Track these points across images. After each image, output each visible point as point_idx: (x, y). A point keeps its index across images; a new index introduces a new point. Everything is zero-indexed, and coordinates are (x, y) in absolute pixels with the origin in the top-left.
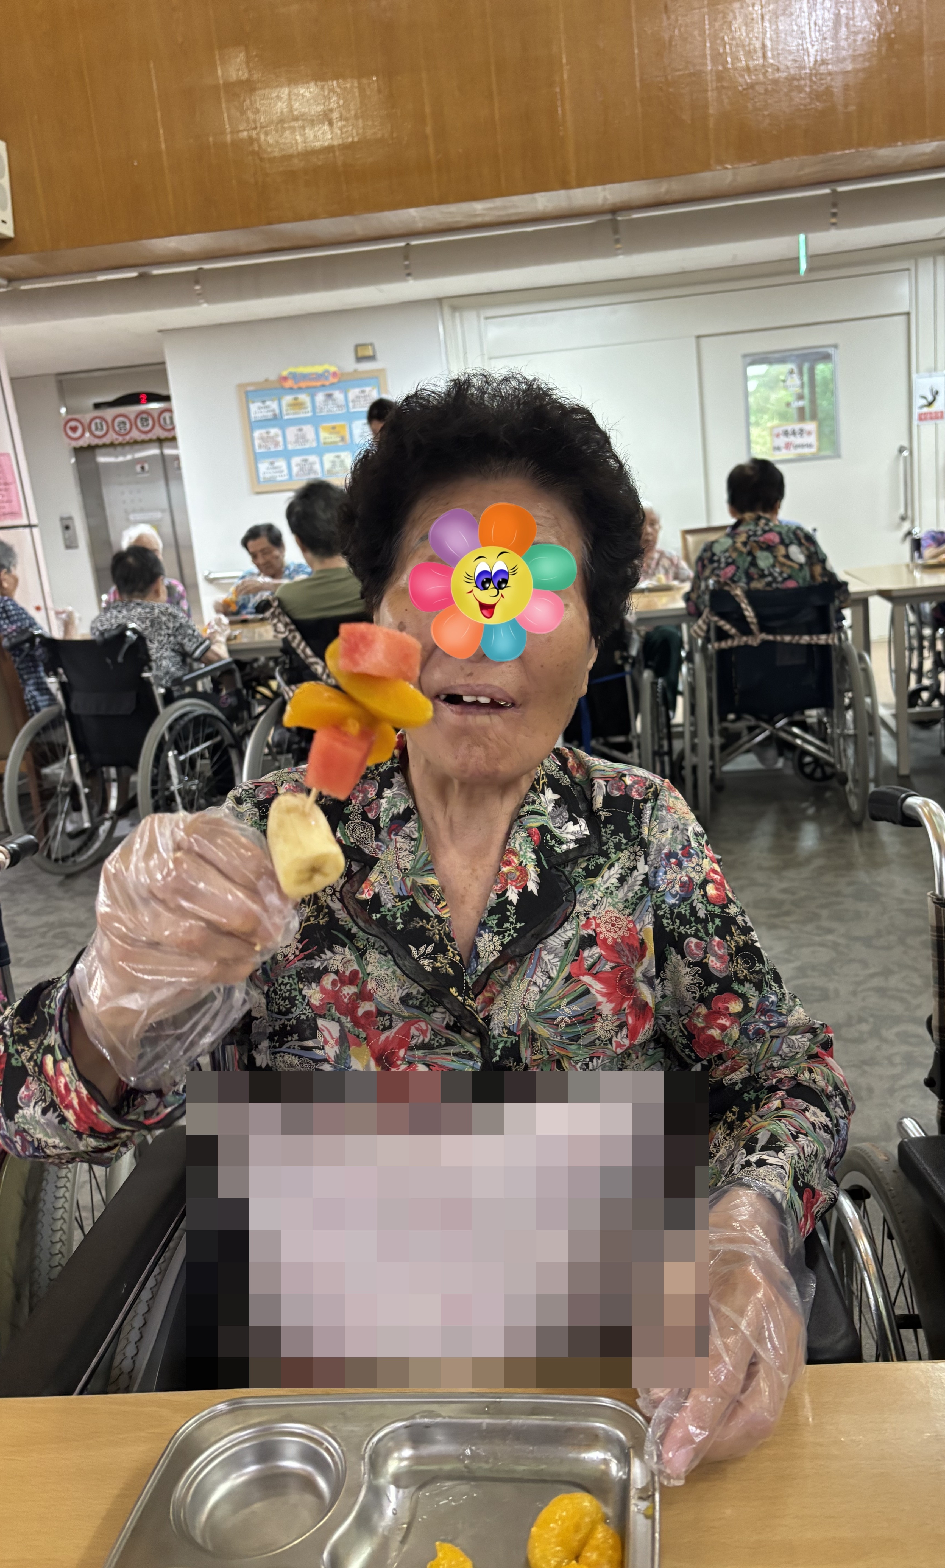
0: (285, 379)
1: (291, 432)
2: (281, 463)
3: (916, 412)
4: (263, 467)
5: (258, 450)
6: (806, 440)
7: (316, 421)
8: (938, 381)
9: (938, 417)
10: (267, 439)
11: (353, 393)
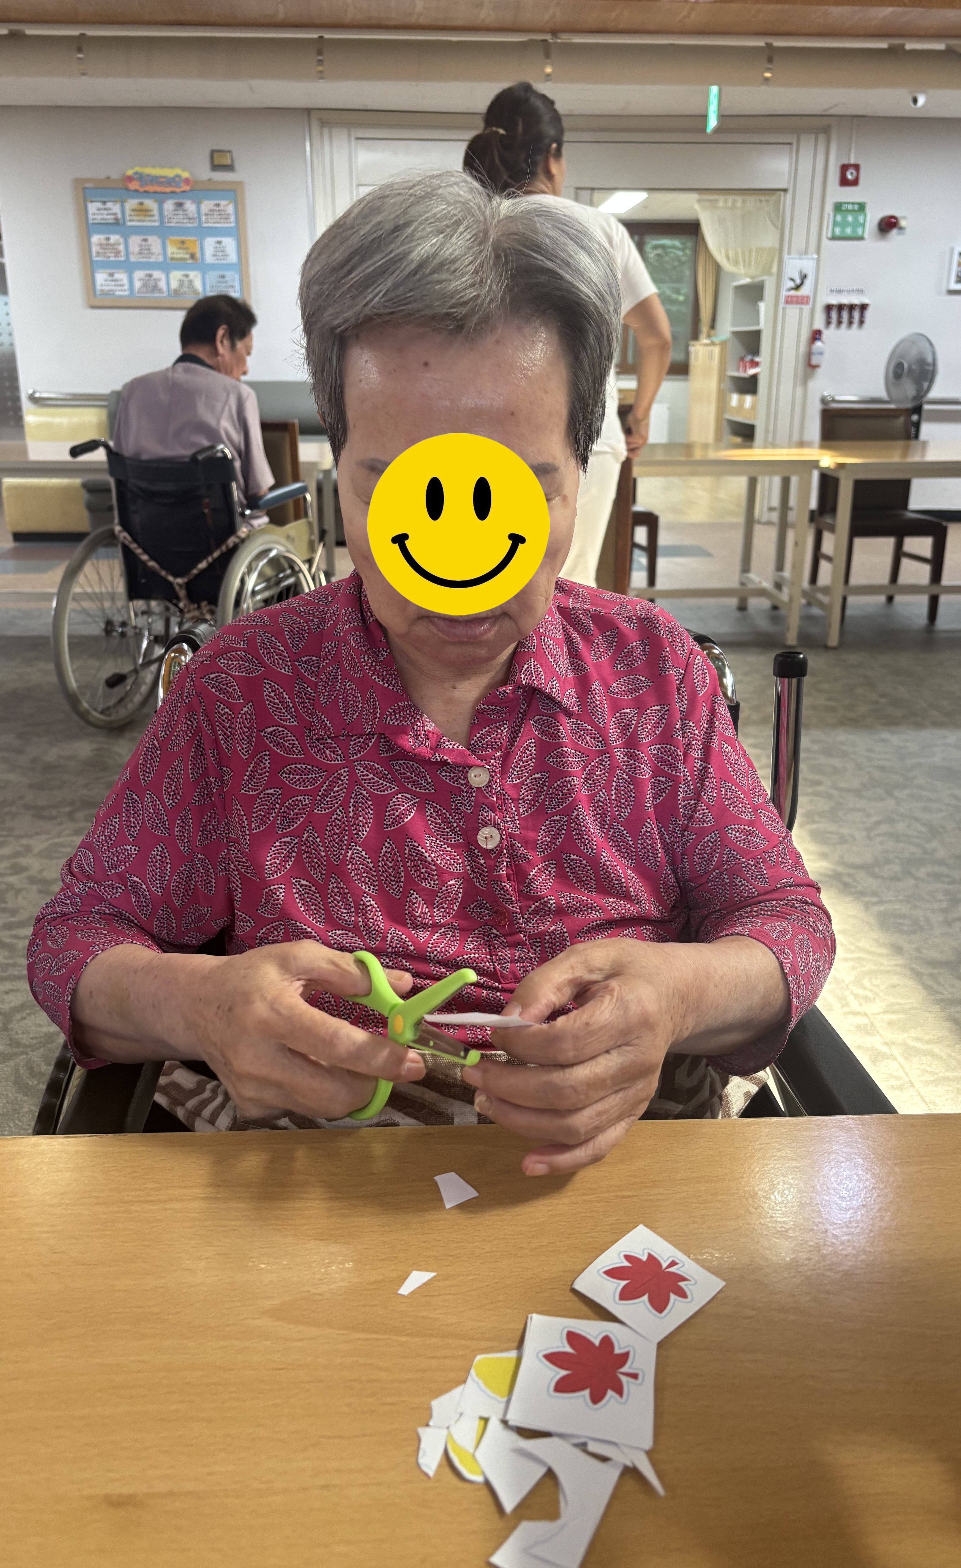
0: (130, 179)
1: (135, 242)
2: (122, 276)
3: (784, 293)
5: (95, 259)
7: (163, 231)
8: (808, 265)
9: (803, 300)
10: (106, 246)
11: (207, 205)
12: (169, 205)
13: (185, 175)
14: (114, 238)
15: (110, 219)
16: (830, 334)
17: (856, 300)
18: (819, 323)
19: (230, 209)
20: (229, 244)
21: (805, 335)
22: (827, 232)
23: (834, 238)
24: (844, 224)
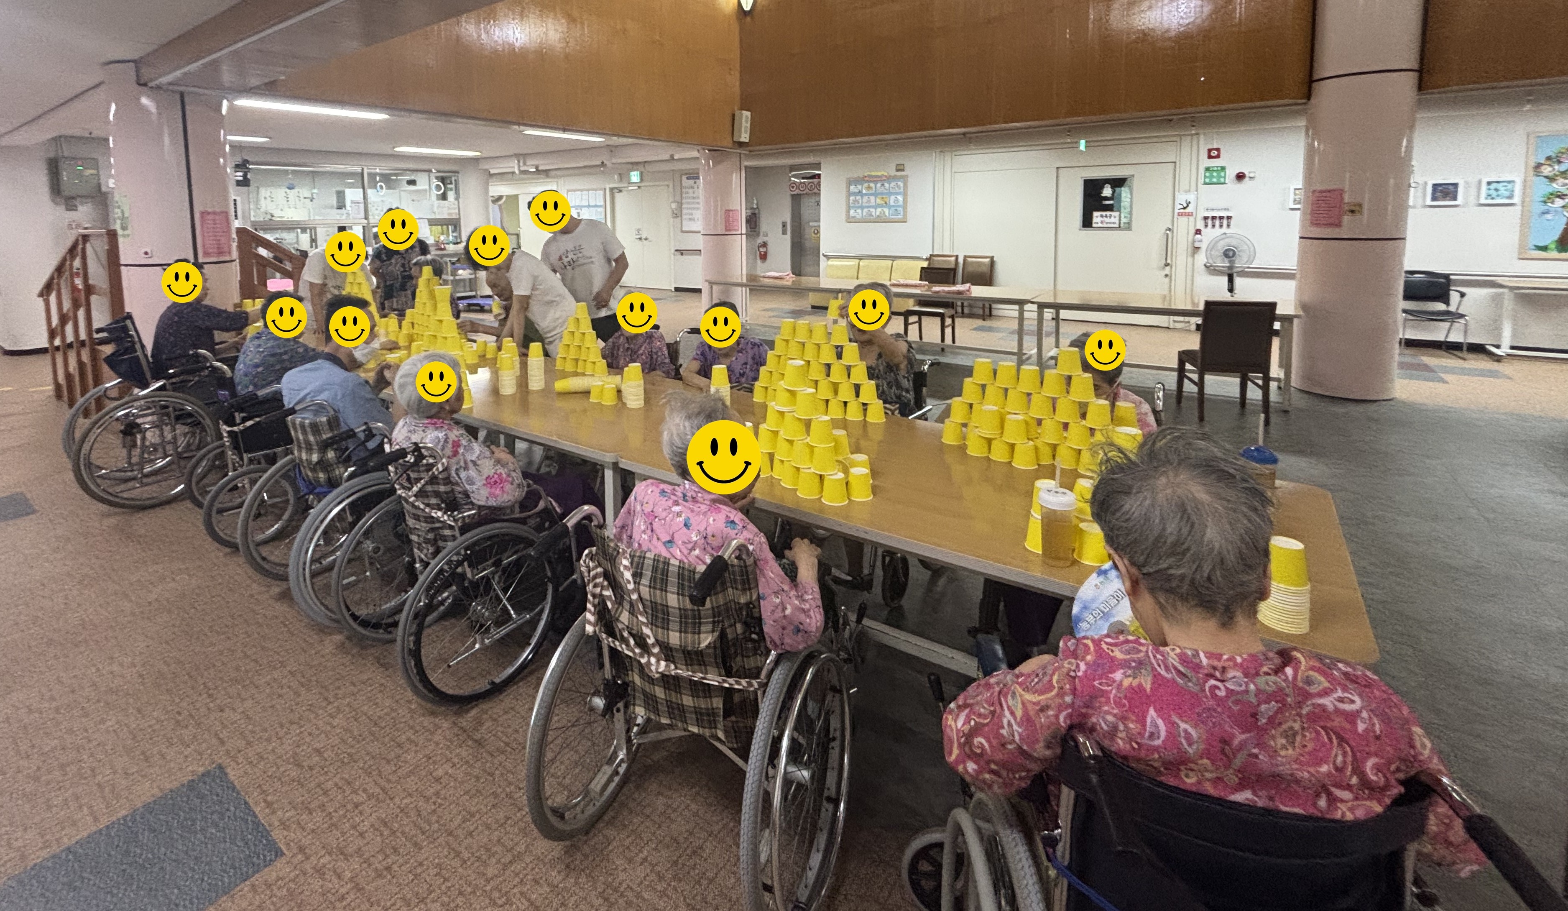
0: (865, 176)
1: (865, 198)
2: (859, 211)
3: (1177, 211)
4: (852, 212)
5: (850, 206)
6: (1112, 220)
7: (875, 195)
8: (1191, 197)
9: (1190, 214)
10: (855, 201)
11: (893, 184)
12: (879, 185)
14: (858, 198)
15: (857, 191)
16: (1207, 230)
17: (1224, 214)
19: (902, 185)
20: (900, 198)
21: (1192, 231)
22: (1201, 181)
23: (1205, 183)
24: (1212, 177)
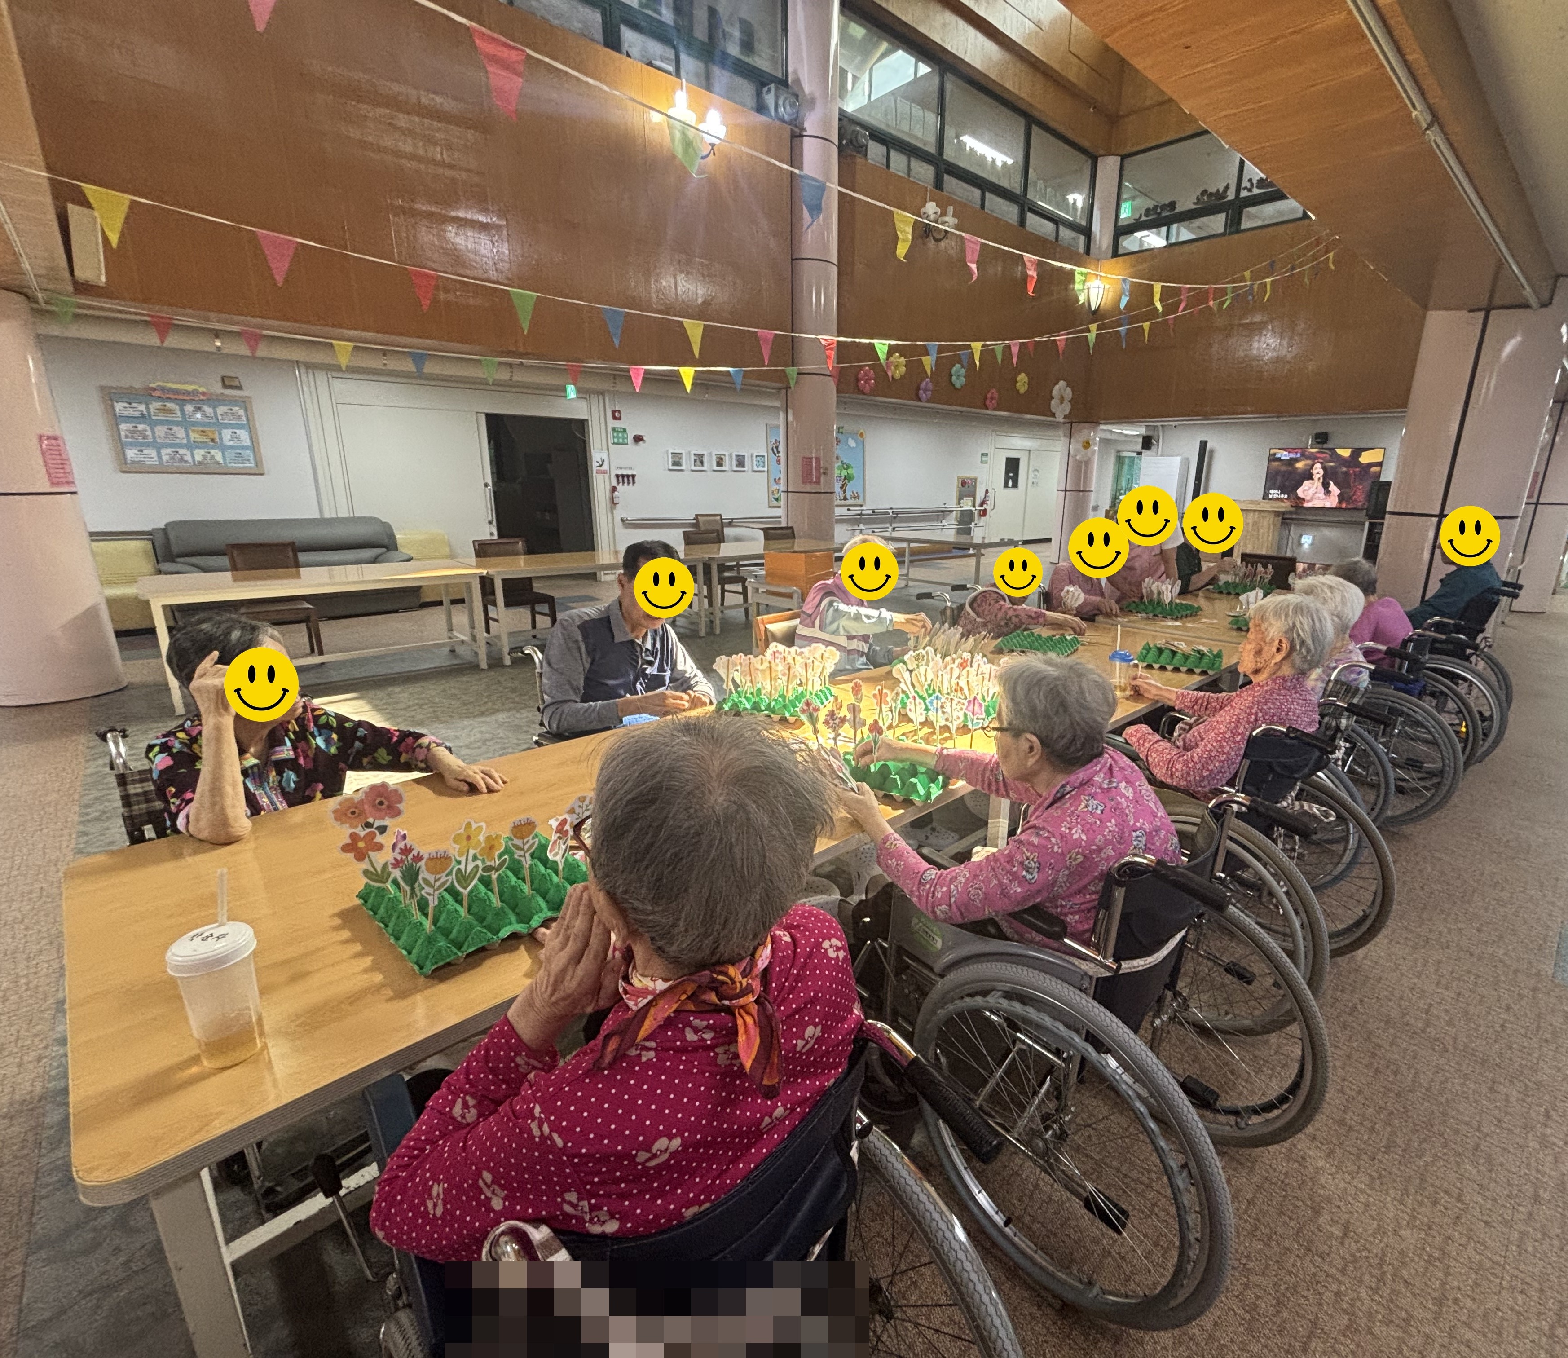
0: (152, 389)
1: (160, 429)
4: (132, 453)
5: (124, 440)
7: (186, 424)
8: (605, 456)
10: (134, 431)
11: (221, 410)
12: (189, 408)
13: (201, 389)
14: (141, 427)
15: (137, 414)
16: (620, 487)
17: (630, 473)
18: (614, 483)
19: (242, 412)
20: (243, 434)
21: (608, 488)
22: (611, 441)
23: (615, 444)
24: (618, 438)
